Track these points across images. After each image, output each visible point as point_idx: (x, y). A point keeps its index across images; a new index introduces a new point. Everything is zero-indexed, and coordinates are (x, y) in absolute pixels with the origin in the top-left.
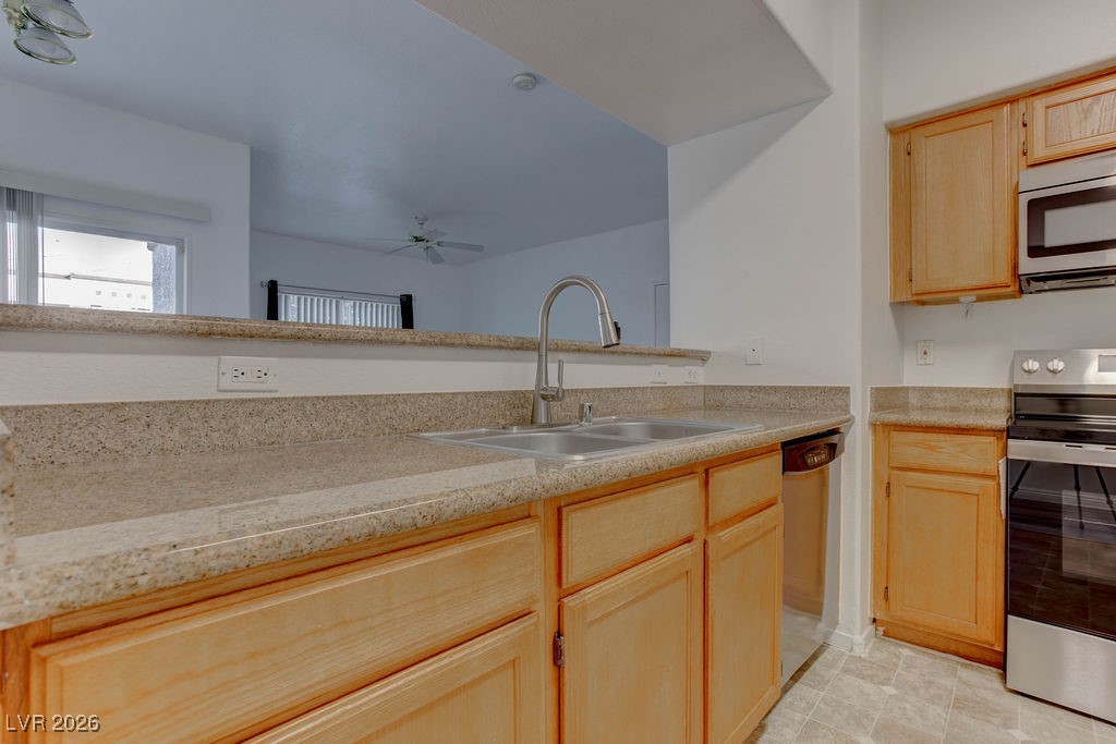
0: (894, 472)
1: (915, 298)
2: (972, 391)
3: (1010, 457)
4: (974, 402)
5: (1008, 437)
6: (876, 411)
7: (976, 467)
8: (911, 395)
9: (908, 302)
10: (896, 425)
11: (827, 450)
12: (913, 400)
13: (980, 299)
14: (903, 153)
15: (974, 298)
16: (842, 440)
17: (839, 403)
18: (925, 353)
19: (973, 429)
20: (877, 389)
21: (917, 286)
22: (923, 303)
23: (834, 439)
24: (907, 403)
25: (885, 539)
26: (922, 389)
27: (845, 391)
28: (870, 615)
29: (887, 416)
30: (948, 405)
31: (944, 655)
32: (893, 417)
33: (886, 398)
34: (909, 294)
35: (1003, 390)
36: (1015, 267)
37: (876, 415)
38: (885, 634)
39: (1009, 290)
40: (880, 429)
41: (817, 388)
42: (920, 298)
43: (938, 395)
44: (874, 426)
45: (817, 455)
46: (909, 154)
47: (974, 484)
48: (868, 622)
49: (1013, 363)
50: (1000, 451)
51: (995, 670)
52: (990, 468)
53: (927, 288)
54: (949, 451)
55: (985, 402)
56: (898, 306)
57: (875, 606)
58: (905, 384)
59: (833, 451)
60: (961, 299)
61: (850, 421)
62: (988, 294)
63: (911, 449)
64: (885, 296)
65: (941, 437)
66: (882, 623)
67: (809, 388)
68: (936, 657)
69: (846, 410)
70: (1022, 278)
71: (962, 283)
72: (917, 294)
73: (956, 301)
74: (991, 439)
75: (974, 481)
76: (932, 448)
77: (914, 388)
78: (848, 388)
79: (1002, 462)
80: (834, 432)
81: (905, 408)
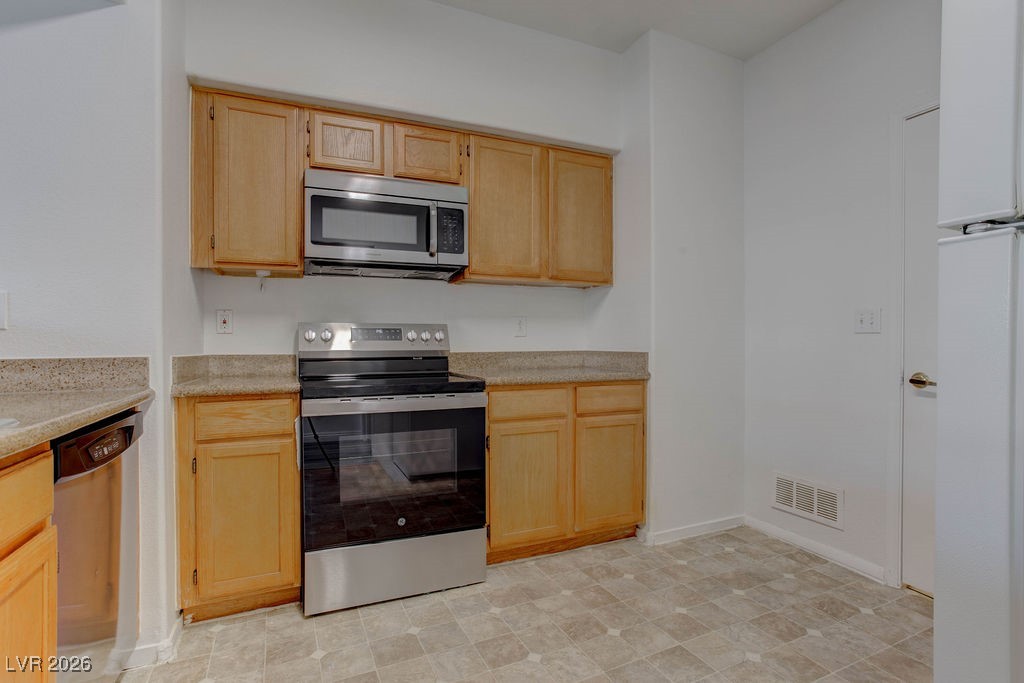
0: (200, 446)
1: (217, 266)
2: (266, 358)
3: (304, 415)
4: (268, 368)
5: (302, 398)
6: (179, 383)
7: (277, 428)
8: (211, 364)
9: (209, 269)
10: (201, 396)
11: (120, 437)
12: (214, 368)
13: (273, 275)
14: (206, 117)
15: (268, 274)
16: (140, 422)
17: (136, 376)
18: (225, 322)
19: (274, 394)
20: (179, 358)
21: (219, 255)
22: (223, 273)
23: (130, 421)
24: (208, 372)
25: (192, 521)
26: (221, 357)
27: (143, 363)
28: (177, 607)
29: (192, 388)
30: (247, 371)
31: (253, 612)
32: (199, 388)
33: (188, 368)
34: (211, 260)
35: (290, 356)
36: (302, 250)
37: (179, 388)
38: (195, 620)
39: (296, 269)
40: (185, 402)
41: (103, 360)
42: (223, 266)
43: (236, 363)
44: (177, 399)
45: (106, 445)
46: (212, 118)
47: (275, 445)
48: (174, 614)
49: (297, 332)
50: (295, 411)
51: (293, 604)
52: (288, 428)
53: (230, 256)
54: (254, 416)
55: (277, 368)
56: (199, 271)
57: (183, 596)
58: (205, 353)
59: (128, 435)
60: (259, 273)
61: (148, 398)
62: (279, 270)
63: (216, 418)
64: (186, 260)
65: (247, 404)
66: (190, 610)
67: (91, 361)
68: (245, 618)
69: (144, 384)
70: (306, 260)
71: (259, 257)
72: (219, 262)
73: (253, 274)
74: (288, 401)
75: (276, 442)
76: (239, 416)
77: (215, 357)
78: (146, 359)
79: (297, 420)
80: (131, 412)
81: (206, 377)
